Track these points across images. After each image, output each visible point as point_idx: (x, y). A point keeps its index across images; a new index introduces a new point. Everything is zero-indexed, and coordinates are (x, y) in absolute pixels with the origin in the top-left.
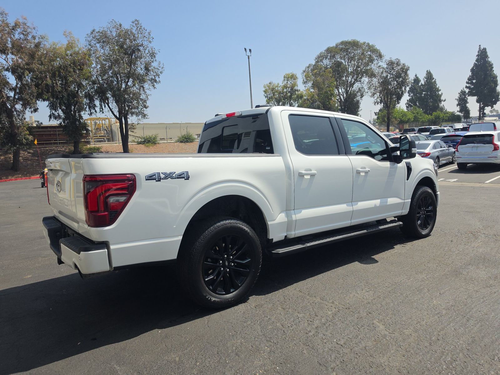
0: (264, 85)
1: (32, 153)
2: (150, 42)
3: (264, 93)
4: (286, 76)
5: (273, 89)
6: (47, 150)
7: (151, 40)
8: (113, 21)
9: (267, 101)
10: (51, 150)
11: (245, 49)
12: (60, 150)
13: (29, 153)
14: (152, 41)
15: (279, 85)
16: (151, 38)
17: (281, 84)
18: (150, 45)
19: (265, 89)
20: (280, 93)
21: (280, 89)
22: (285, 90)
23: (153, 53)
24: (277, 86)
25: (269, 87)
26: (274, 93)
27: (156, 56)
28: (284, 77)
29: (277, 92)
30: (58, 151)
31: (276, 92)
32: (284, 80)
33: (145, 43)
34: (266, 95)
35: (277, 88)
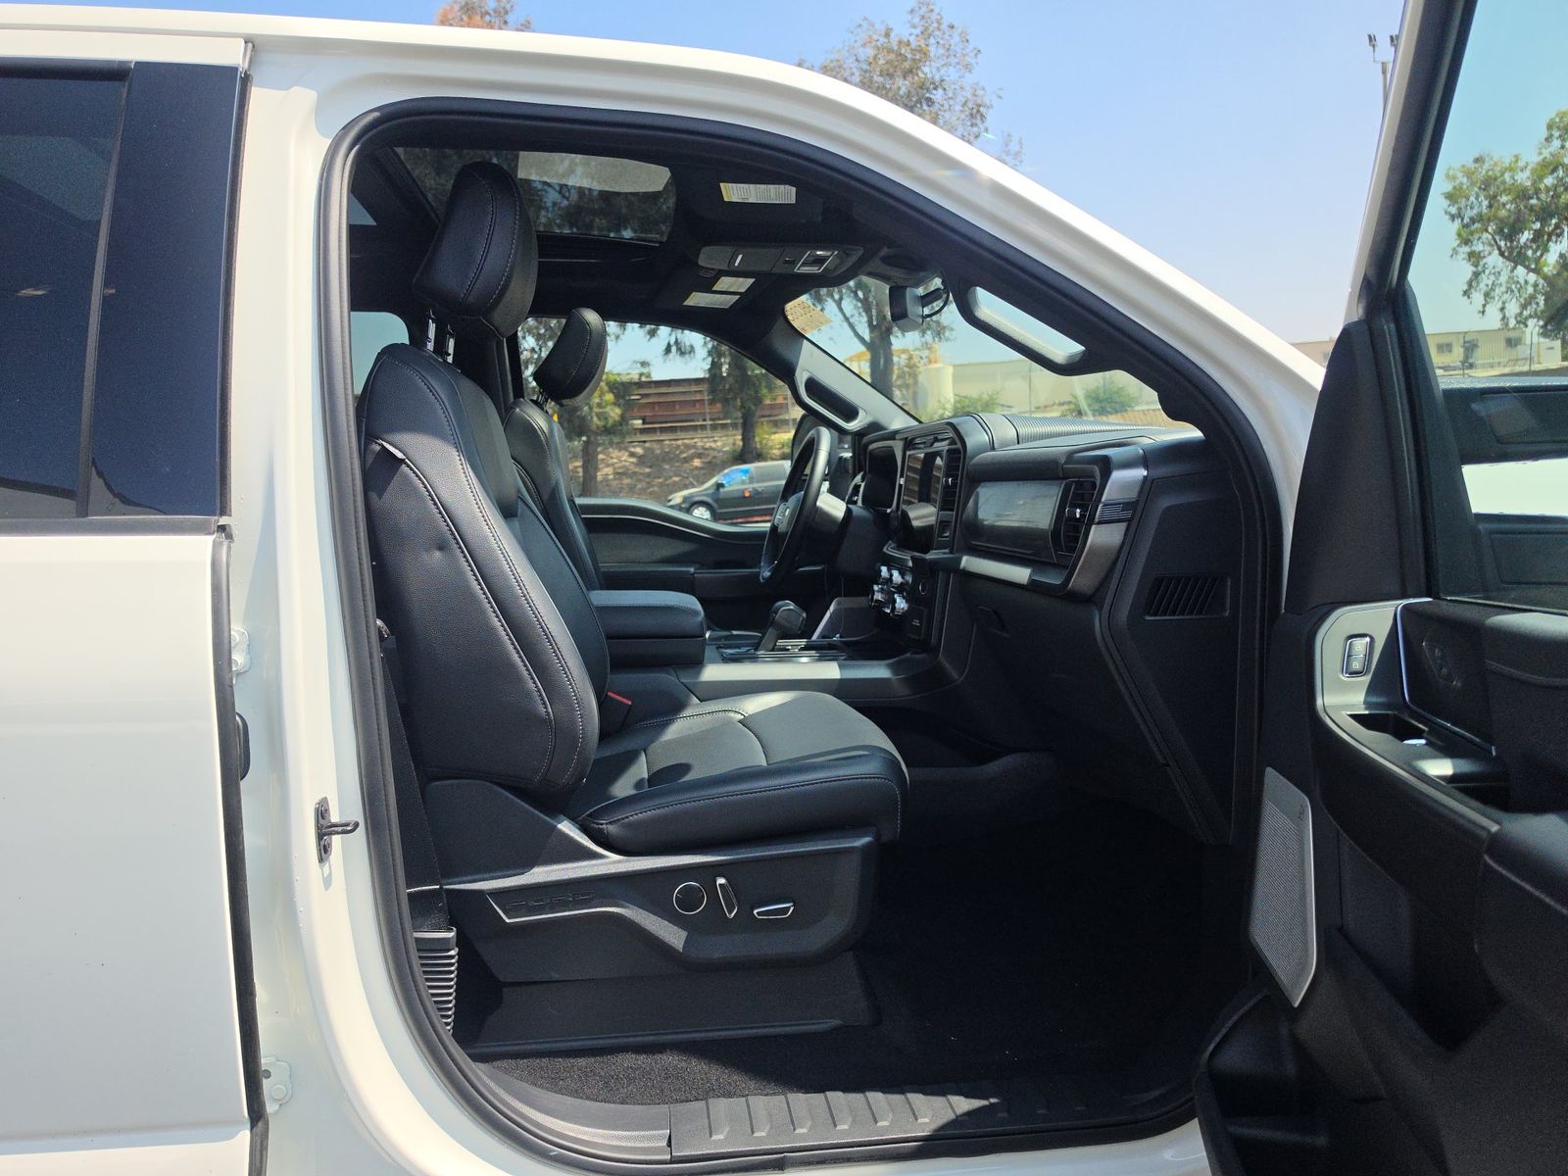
0: (1449, 170)
1: (640, 457)
2: (968, 67)
3: (1448, 202)
4: (1557, 120)
5: (1486, 184)
6: (678, 447)
7: (970, 59)
8: (865, 24)
9: (1459, 235)
10: (688, 447)
11: (1371, 39)
12: (711, 448)
13: (632, 455)
14: (973, 61)
15: (1521, 164)
16: (972, 54)
17: (1532, 157)
18: (969, 79)
19: (1455, 188)
20: (1522, 195)
21: (1524, 178)
22: (1549, 181)
23: (979, 106)
24: (1511, 169)
25: (1469, 174)
26: (1492, 199)
27: (988, 117)
28: (1550, 127)
29: (1507, 191)
30: (706, 449)
31: (1505, 190)
32: (1548, 139)
33: (951, 74)
34: (1453, 210)
35: (1507, 176)
